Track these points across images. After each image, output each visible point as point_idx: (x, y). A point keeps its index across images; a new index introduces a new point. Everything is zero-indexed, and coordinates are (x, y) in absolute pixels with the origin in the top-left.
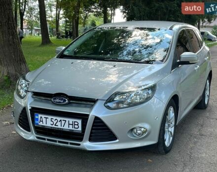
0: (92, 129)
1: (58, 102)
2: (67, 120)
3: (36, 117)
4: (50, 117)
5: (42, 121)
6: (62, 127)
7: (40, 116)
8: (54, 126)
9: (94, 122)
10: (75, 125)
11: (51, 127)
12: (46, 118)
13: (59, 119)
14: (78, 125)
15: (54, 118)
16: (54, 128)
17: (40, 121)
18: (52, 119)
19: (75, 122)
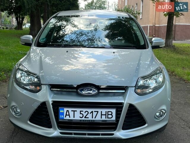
2: (99, 110)
3: (61, 111)
4: (78, 110)
5: (69, 115)
6: (94, 119)
7: (66, 109)
8: (83, 119)
9: (128, 110)
10: (108, 114)
11: (80, 120)
12: (74, 111)
13: (90, 110)
14: (111, 114)
15: (84, 110)
16: (83, 120)
17: (66, 115)
18: (81, 111)
19: (108, 112)
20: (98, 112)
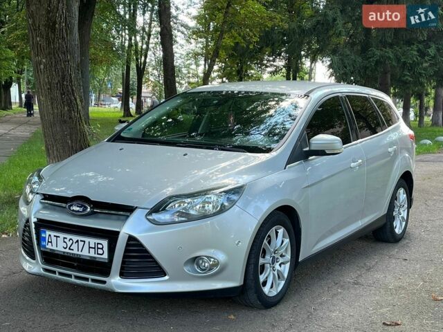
0: (125, 257)
1: (76, 211)
2: (87, 240)
3: (43, 235)
4: (62, 235)
5: (51, 242)
6: (79, 253)
7: (48, 233)
8: (67, 250)
9: (128, 245)
10: (98, 248)
11: (64, 252)
12: (57, 237)
13: (75, 238)
14: (102, 249)
15: (69, 236)
16: (68, 253)
17: (48, 242)
18: (64, 238)
19: (98, 244)
20: (84, 242)
